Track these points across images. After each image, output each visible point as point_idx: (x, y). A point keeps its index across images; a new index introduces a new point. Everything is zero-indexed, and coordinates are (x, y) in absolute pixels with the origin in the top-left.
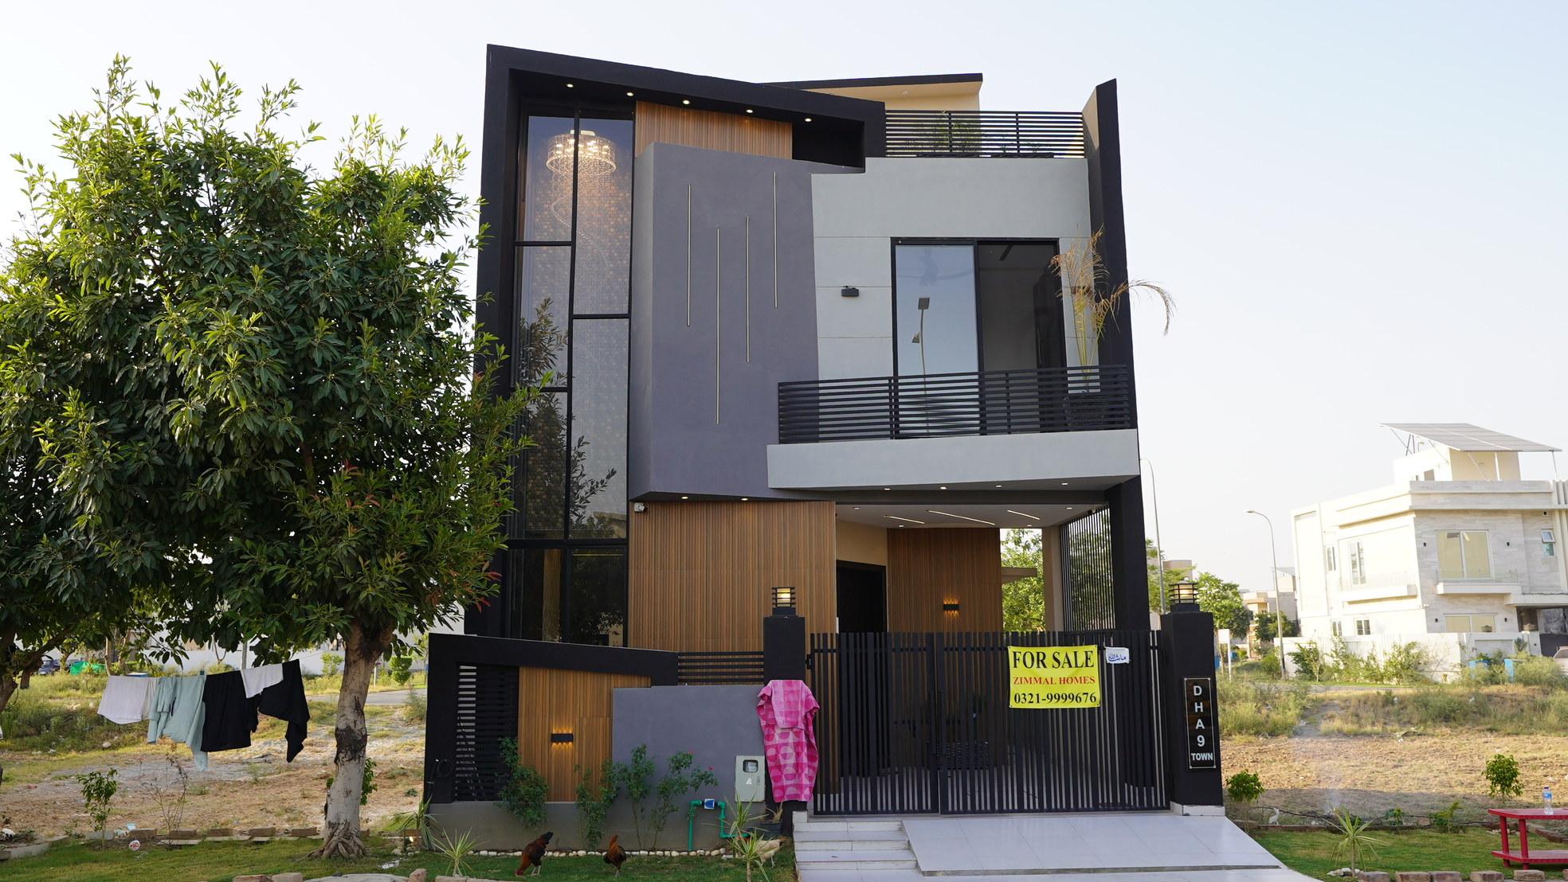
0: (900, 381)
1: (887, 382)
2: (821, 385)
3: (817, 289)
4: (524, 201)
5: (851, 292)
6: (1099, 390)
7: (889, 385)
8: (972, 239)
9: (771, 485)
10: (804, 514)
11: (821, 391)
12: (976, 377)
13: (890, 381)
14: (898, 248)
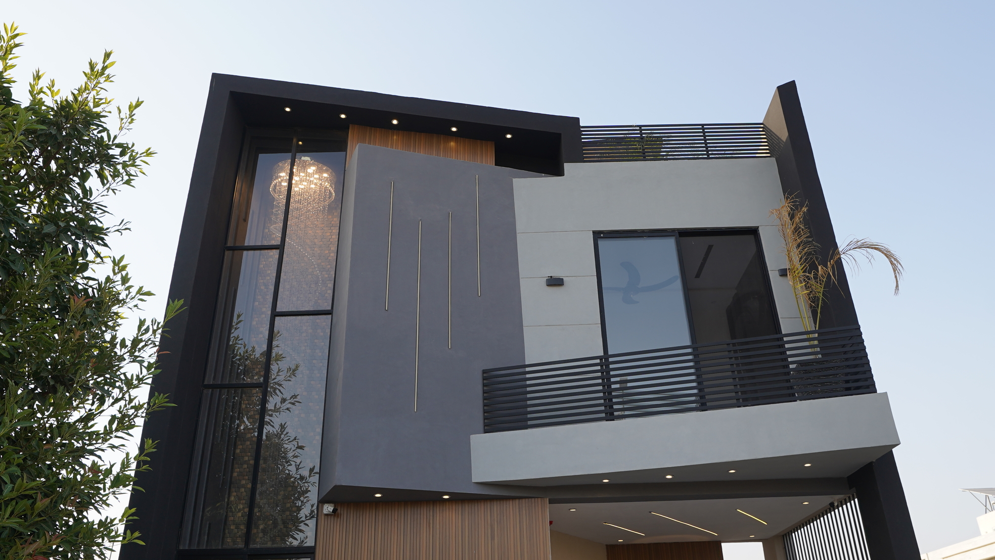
0: (611, 360)
1: (598, 361)
2: (528, 369)
3: (521, 280)
4: (245, 220)
5: (555, 282)
6: (820, 356)
7: (600, 364)
8: (673, 230)
9: (475, 479)
10: (512, 512)
11: (528, 376)
12: (689, 350)
13: (601, 360)
14: (601, 243)
